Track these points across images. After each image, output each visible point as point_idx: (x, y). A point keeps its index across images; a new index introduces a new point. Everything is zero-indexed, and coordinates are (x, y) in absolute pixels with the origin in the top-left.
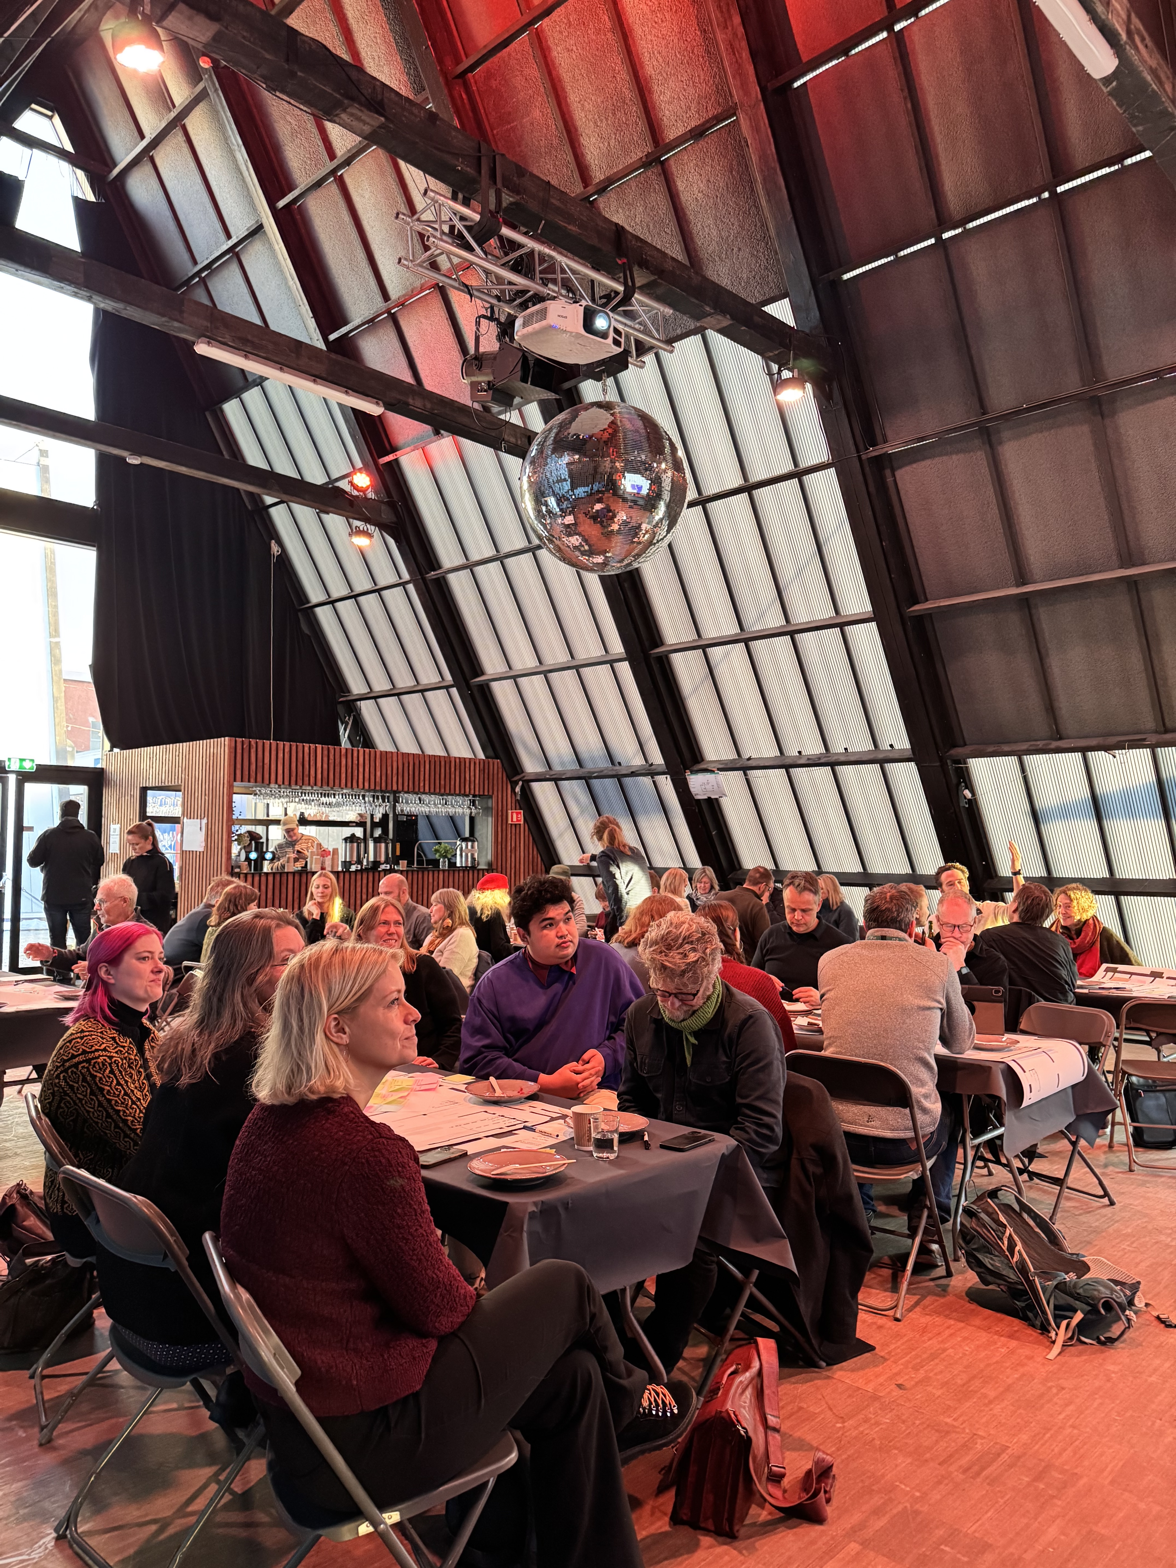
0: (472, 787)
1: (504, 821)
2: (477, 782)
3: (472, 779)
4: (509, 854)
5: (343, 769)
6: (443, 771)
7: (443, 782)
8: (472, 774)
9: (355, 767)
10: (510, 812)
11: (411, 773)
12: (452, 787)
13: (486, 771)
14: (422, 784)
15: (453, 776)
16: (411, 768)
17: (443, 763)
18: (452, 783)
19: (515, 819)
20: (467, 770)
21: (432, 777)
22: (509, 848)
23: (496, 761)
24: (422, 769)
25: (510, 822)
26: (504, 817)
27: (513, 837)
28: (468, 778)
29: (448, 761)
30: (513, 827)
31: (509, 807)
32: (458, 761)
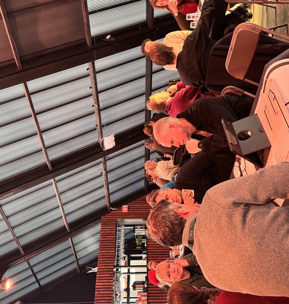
0: (112, 229)
1: (127, 214)
2: (110, 227)
3: (109, 230)
4: (140, 212)
5: (105, 292)
6: (106, 244)
7: (111, 244)
8: (107, 230)
9: (104, 287)
10: (123, 211)
11: (106, 259)
12: (112, 239)
13: (106, 223)
14: (111, 254)
15: (108, 239)
16: (104, 259)
17: (103, 244)
18: (111, 239)
19: (126, 209)
20: (106, 232)
21: (108, 249)
22: (138, 212)
23: (102, 219)
24: (105, 254)
25: (127, 211)
26: (125, 214)
27: (133, 210)
28: (109, 232)
29: (102, 242)
30: (129, 210)
31: (121, 212)
32: (102, 237)
